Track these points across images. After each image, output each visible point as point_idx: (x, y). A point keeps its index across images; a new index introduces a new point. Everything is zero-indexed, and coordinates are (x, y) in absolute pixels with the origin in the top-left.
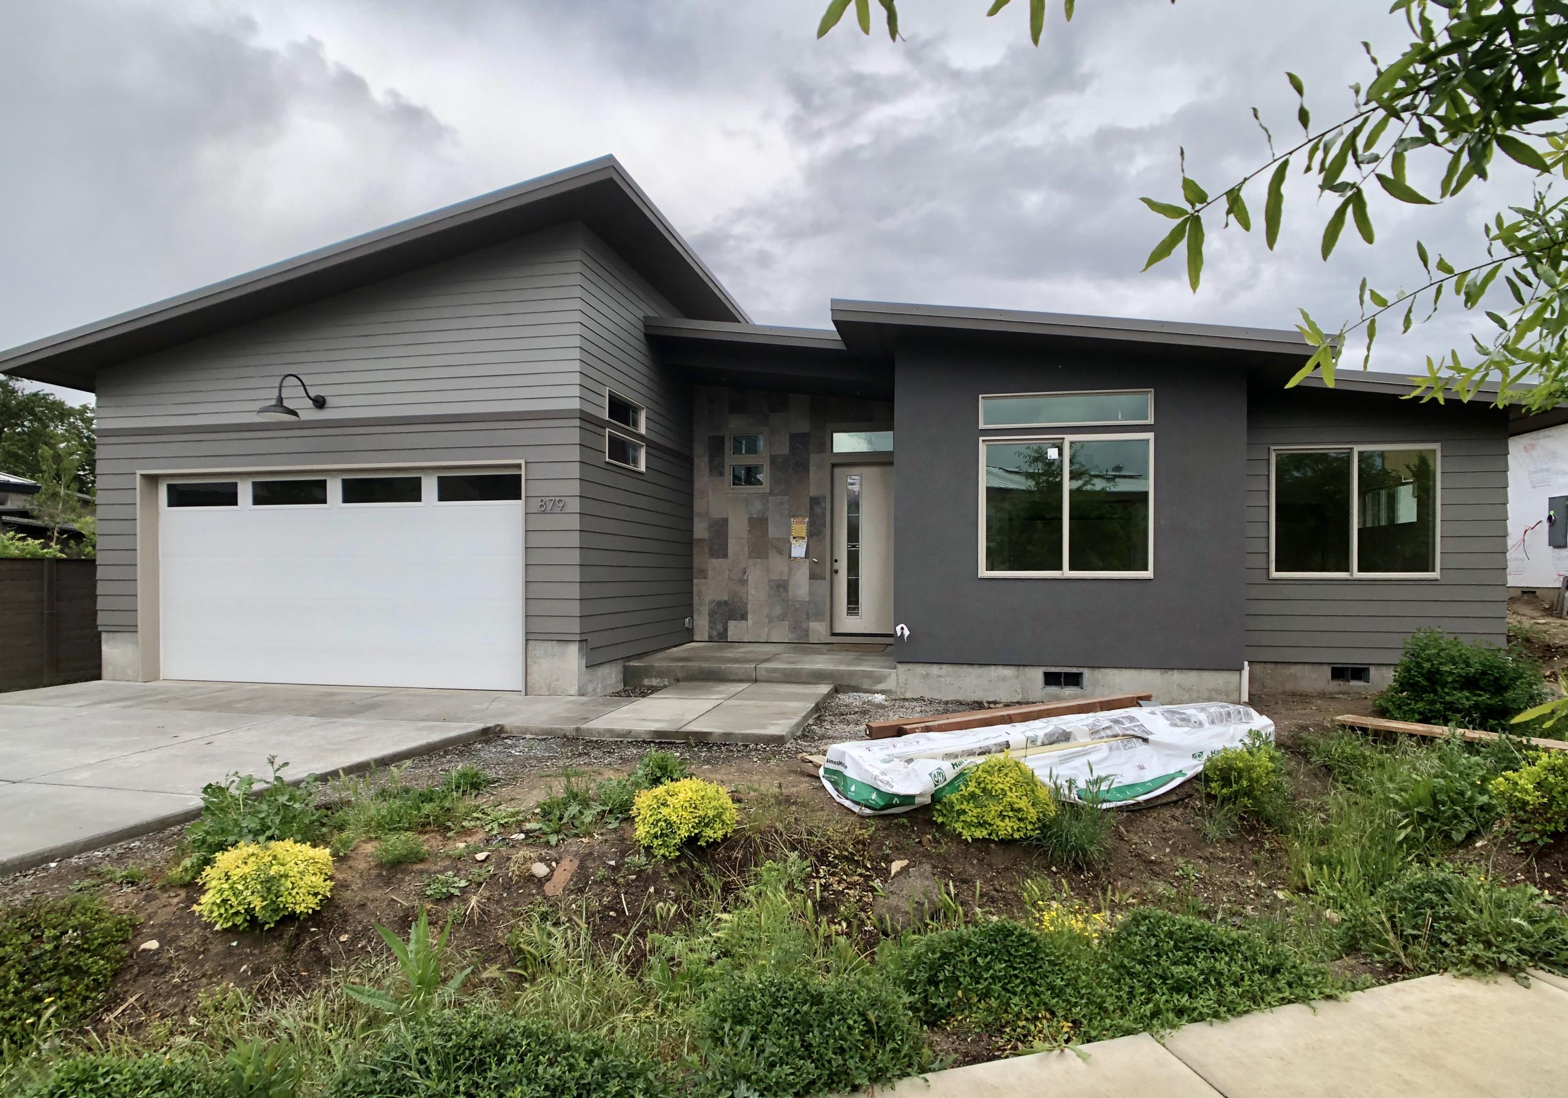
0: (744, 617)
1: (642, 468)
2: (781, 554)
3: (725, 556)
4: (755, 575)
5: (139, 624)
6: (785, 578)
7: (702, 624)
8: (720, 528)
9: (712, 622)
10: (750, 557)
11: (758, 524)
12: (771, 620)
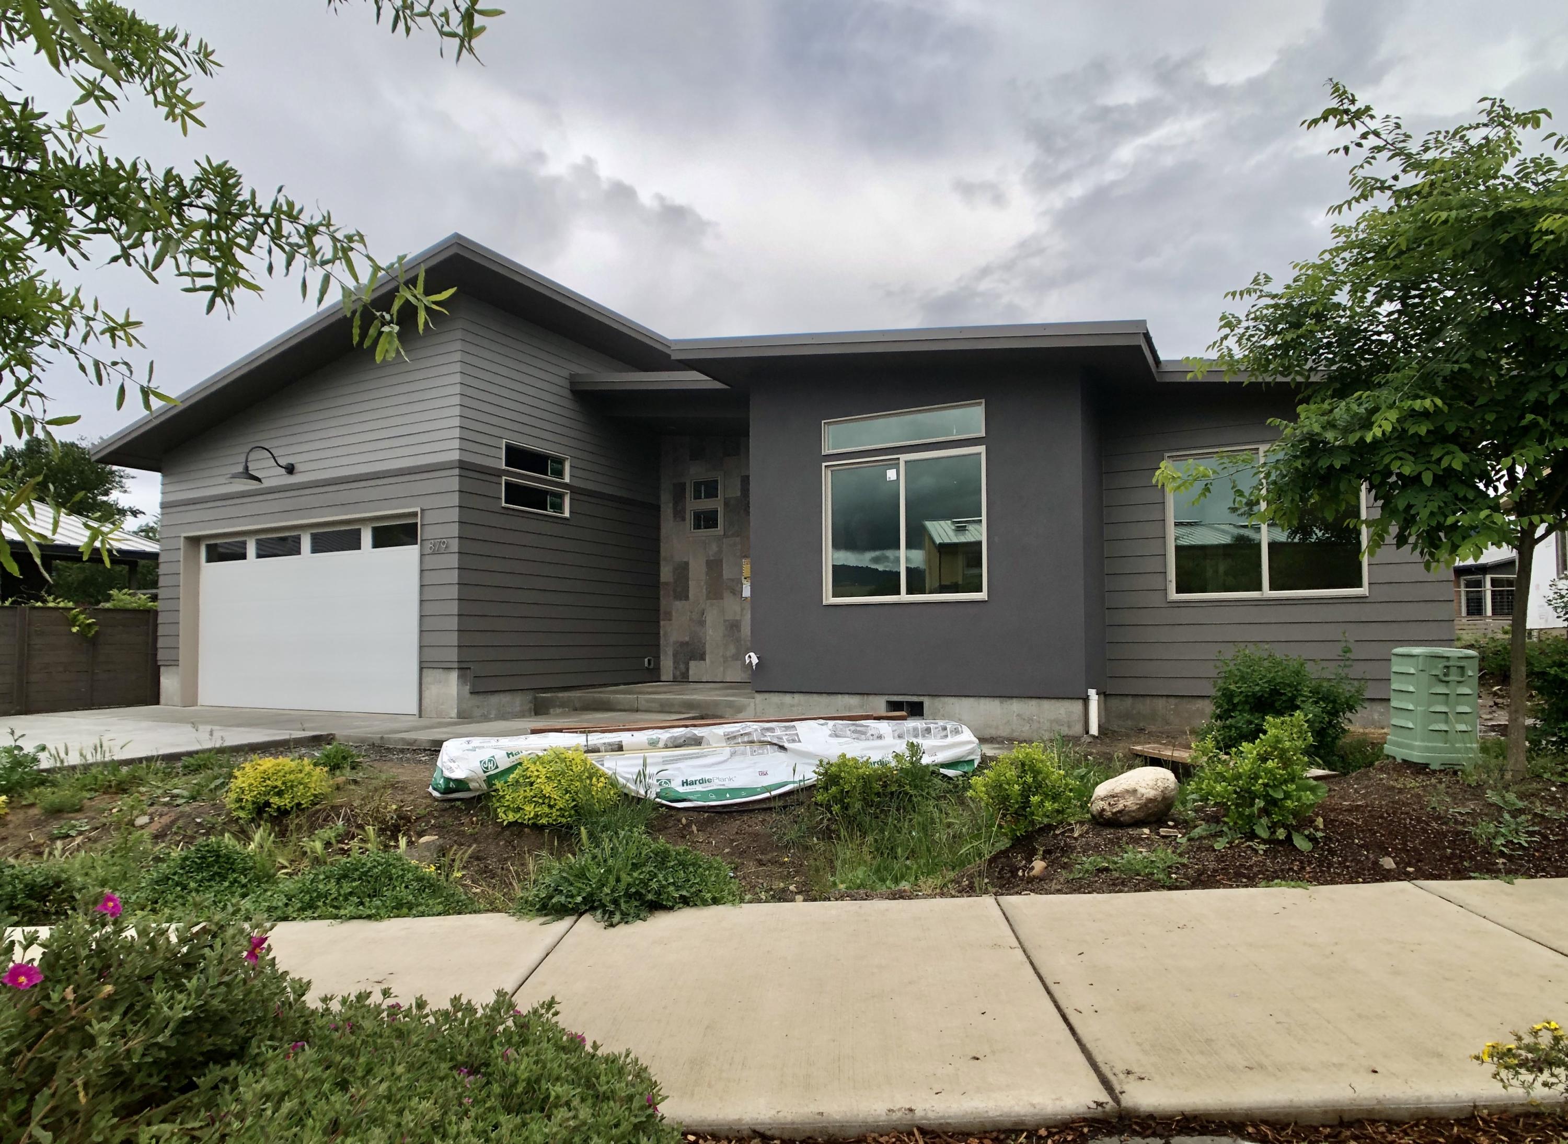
0: (702, 657)
1: (567, 514)
2: (734, 594)
3: (687, 598)
4: (711, 617)
5: (181, 658)
6: (738, 618)
7: (667, 665)
8: (682, 570)
9: (676, 662)
10: (708, 598)
11: (714, 566)
12: (725, 660)
